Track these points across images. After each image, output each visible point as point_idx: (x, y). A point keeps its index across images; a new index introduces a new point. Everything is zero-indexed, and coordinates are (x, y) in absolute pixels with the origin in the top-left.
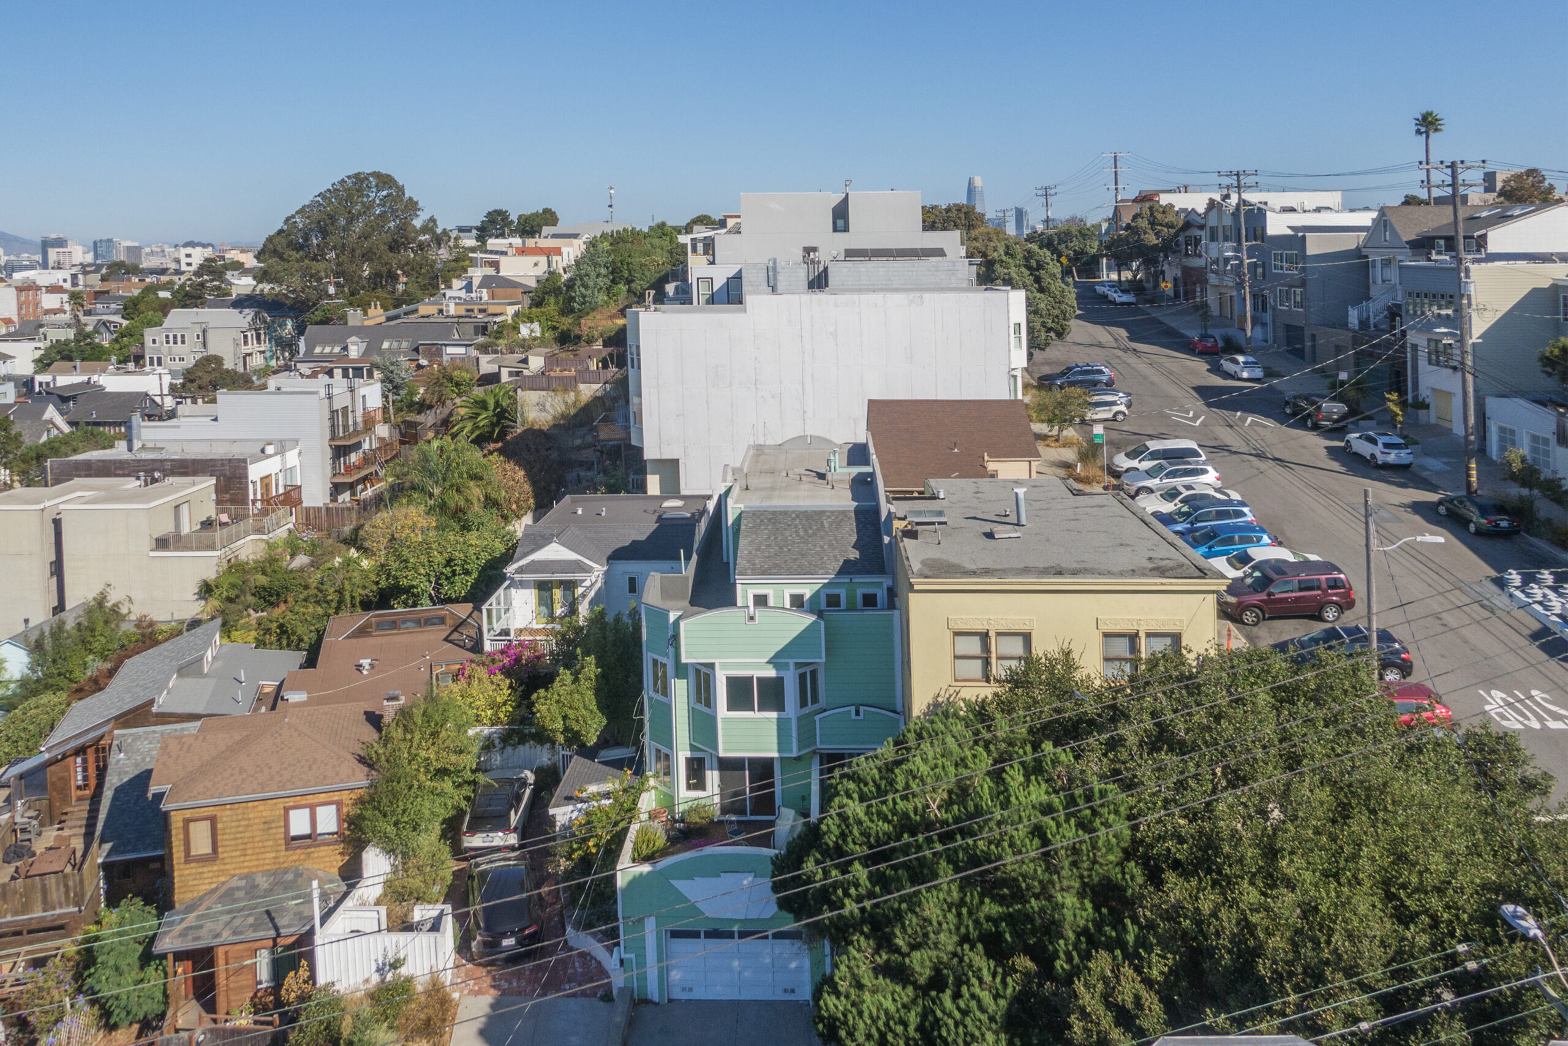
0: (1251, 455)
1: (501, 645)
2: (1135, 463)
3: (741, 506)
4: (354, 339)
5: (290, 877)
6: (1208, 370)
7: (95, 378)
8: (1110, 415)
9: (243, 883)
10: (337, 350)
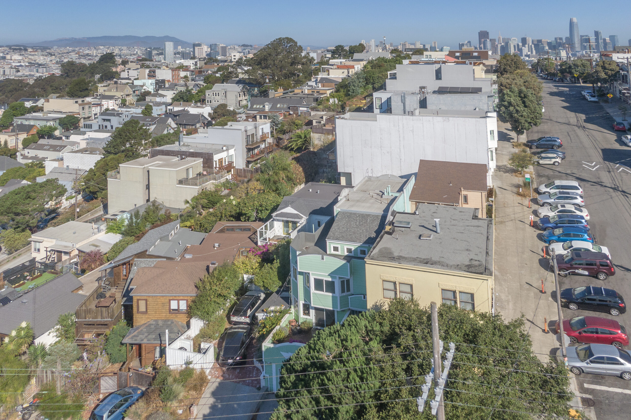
0: (611, 188)
1: (264, 244)
2: (548, 190)
3: (339, 210)
4: (267, 103)
5: (169, 323)
6: (616, 140)
7: (187, 108)
8: (552, 162)
9: (154, 323)
10: (261, 107)
